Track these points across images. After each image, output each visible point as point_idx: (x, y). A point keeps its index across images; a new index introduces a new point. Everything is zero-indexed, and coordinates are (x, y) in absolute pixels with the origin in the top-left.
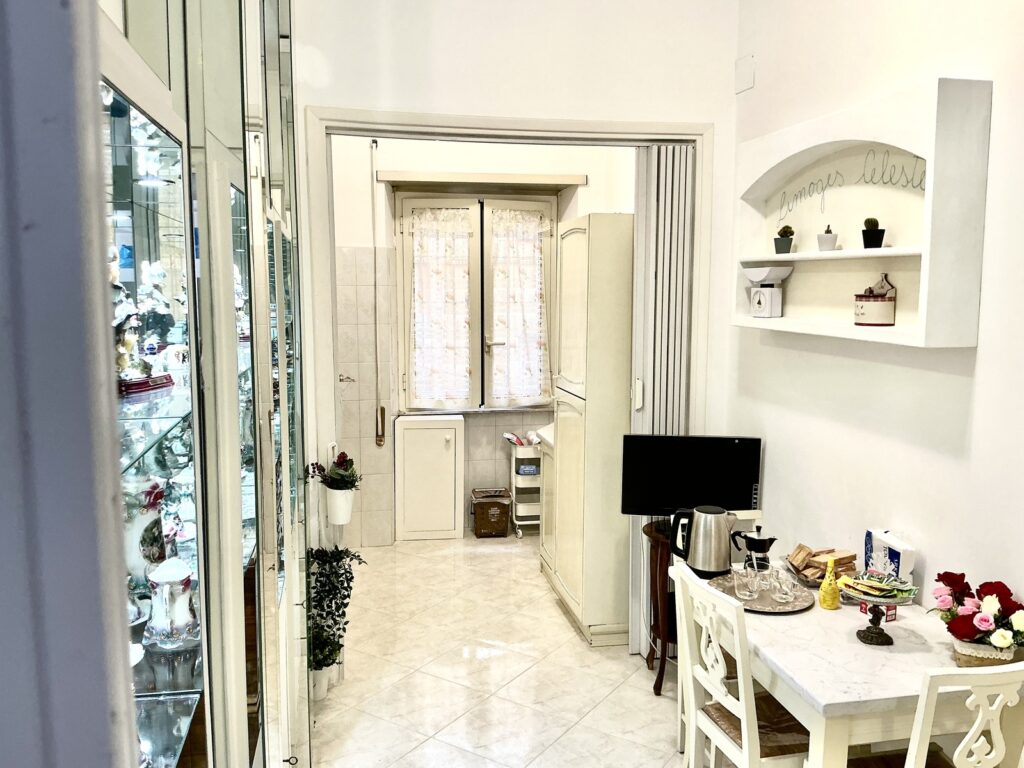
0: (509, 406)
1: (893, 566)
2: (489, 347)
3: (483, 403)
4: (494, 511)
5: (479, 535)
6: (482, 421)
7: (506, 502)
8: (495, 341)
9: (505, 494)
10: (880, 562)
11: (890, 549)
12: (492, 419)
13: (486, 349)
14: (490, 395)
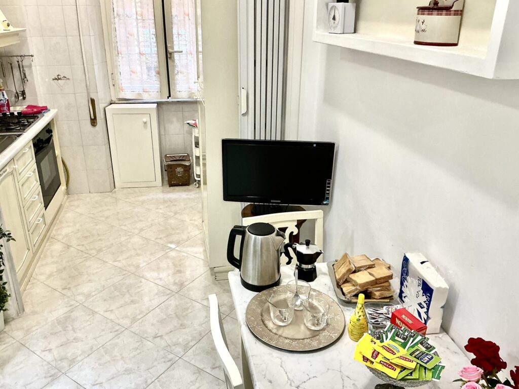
0: (189, 98)
1: (424, 298)
2: (171, 54)
3: (170, 96)
4: (179, 170)
5: (171, 185)
6: (174, 107)
7: (187, 164)
8: (176, 49)
9: (187, 158)
10: (413, 290)
11: (423, 281)
12: (180, 106)
13: (169, 56)
14: (174, 90)
